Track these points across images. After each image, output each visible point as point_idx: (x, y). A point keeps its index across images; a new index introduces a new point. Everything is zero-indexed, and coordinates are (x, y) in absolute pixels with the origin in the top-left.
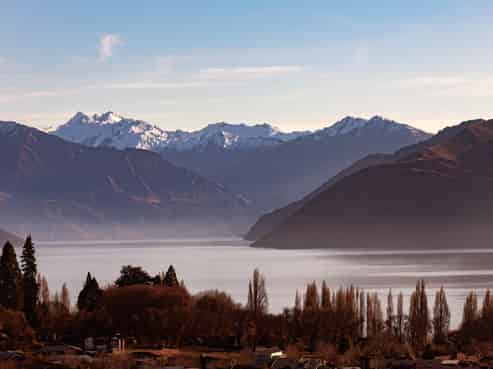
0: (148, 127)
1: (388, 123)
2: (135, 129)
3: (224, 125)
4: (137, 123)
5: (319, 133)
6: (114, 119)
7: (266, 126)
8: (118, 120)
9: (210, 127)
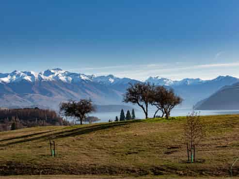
0: (168, 80)
1: (231, 77)
2: (165, 80)
3: (188, 79)
4: (165, 79)
5: (213, 80)
6: (159, 78)
7: (198, 79)
8: (160, 78)
9: (184, 80)
